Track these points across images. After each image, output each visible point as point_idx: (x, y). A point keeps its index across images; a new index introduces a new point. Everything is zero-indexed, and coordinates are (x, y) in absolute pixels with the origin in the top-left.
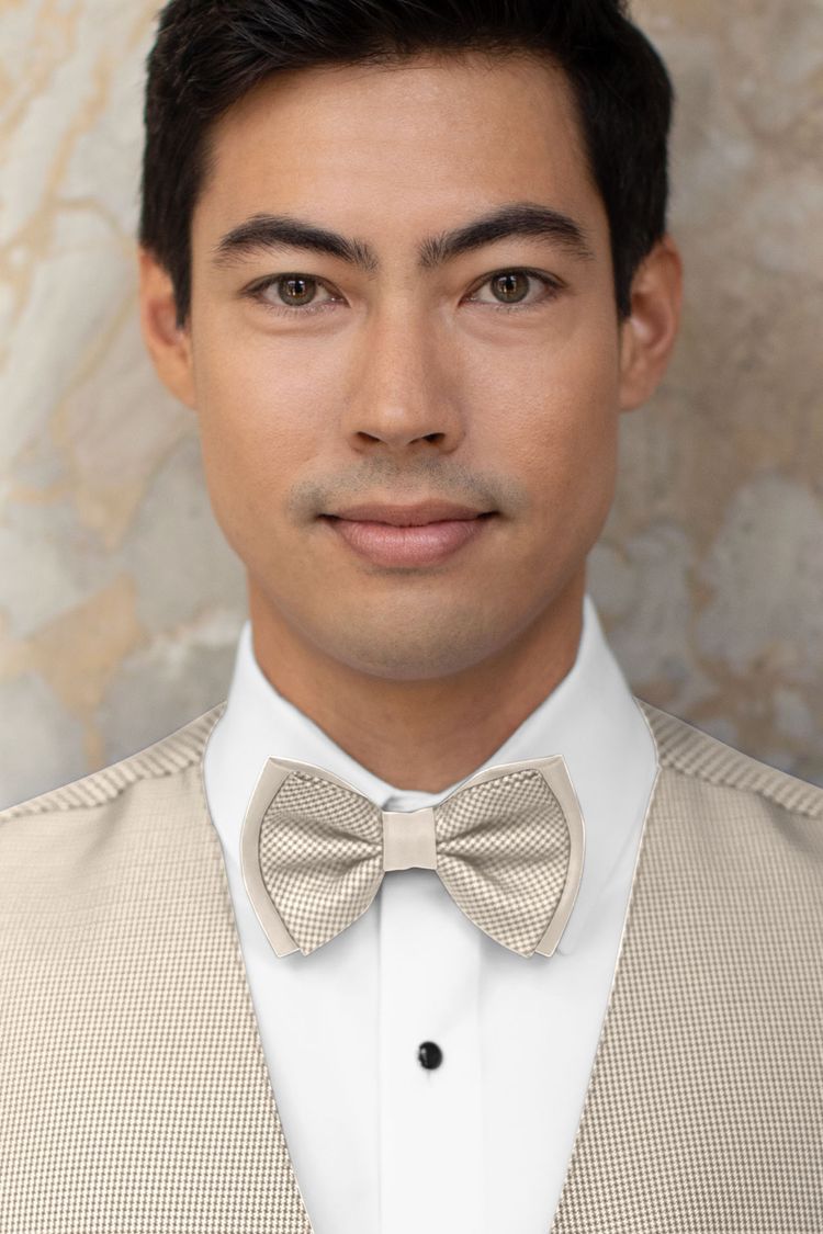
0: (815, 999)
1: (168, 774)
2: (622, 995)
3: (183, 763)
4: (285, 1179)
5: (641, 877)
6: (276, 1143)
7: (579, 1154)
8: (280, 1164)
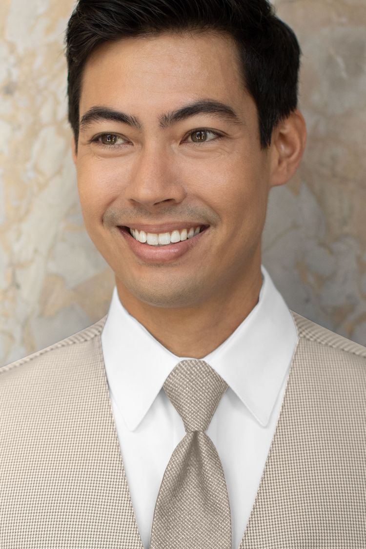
0: (363, 441)
1: (86, 340)
2: (279, 437)
3: (93, 336)
4: (131, 520)
5: (289, 385)
6: (128, 505)
7: (256, 505)
8: (129, 514)
